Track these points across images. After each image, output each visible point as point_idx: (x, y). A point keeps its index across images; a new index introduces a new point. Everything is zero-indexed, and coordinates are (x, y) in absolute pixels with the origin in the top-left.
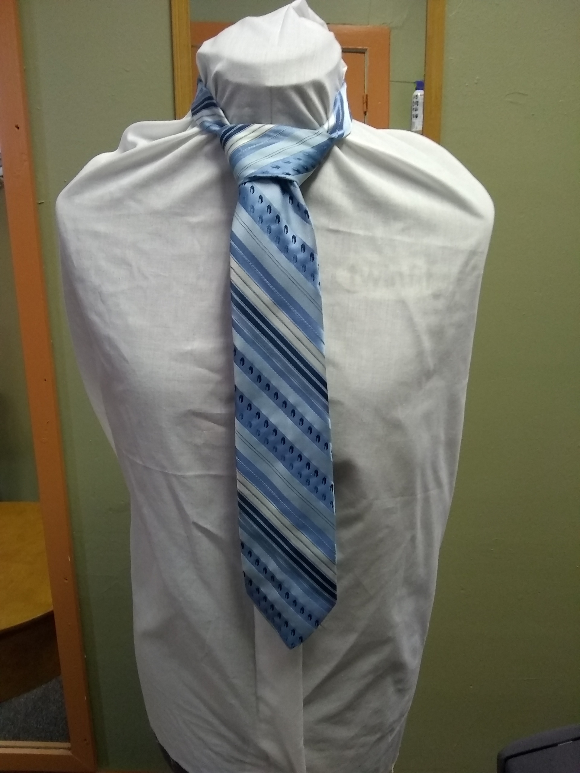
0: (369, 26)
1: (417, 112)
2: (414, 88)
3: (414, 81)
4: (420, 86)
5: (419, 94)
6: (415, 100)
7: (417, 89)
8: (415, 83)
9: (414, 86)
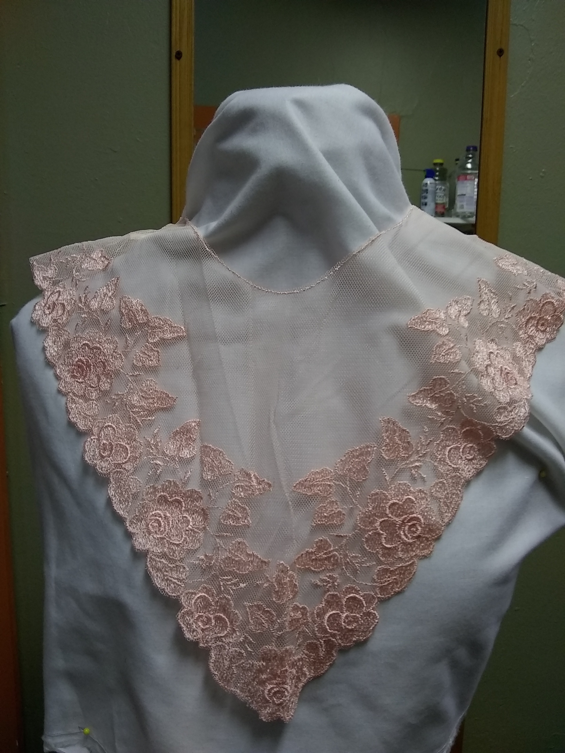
1: (426, 201)
2: (424, 176)
3: (424, 169)
4: (430, 174)
5: (429, 182)
6: (424, 188)
7: (426, 177)
8: (424, 171)
9: (424, 174)
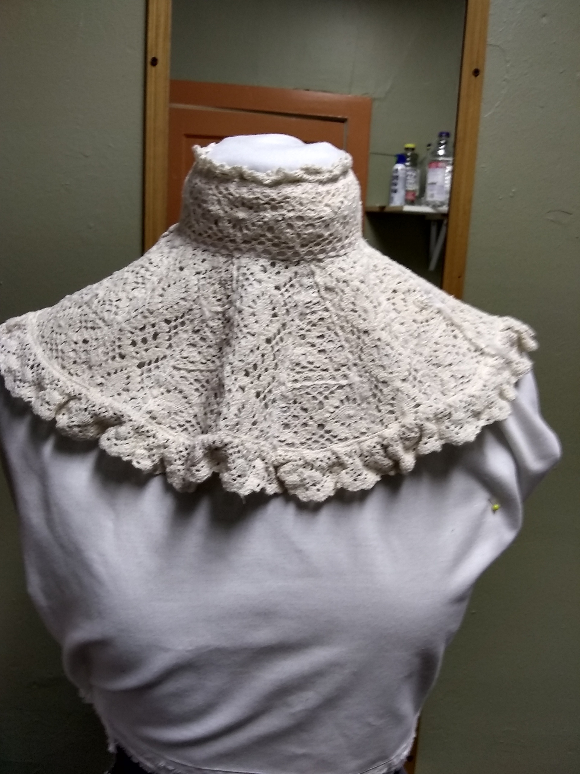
0: (349, 96)
1: (396, 187)
2: (395, 162)
4: (401, 159)
5: (399, 168)
6: (395, 174)
7: (398, 162)
8: (395, 156)
9: (395, 159)
